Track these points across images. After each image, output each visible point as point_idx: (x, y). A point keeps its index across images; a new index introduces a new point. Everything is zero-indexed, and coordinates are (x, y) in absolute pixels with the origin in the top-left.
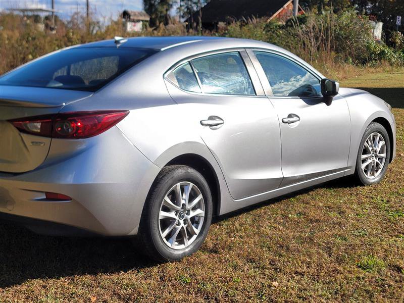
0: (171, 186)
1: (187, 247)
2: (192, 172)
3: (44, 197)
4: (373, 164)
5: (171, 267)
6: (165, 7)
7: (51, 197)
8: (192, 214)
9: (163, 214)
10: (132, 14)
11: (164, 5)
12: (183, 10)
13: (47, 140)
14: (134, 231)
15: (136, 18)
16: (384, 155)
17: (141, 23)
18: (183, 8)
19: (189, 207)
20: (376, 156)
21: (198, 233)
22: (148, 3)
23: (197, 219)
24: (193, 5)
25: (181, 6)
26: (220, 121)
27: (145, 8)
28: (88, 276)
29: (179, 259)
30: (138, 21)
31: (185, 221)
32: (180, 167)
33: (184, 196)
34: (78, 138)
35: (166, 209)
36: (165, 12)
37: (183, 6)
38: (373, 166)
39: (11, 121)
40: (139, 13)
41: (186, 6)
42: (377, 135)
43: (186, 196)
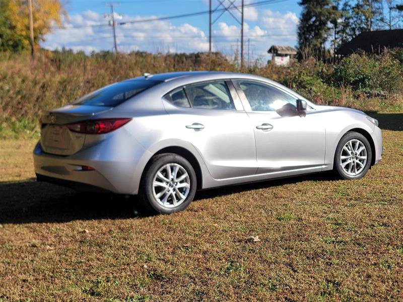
0: (162, 166)
1: (176, 207)
2: (178, 157)
3: (81, 168)
4: (352, 164)
5: (161, 217)
6: (320, 40)
7: (85, 168)
8: (180, 185)
9: (156, 184)
10: (280, 49)
11: (318, 38)
12: (338, 42)
13: (83, 135)
14: (136, 191)
15: (283, 53)
16: (365, 157)
17: (288, 57)
18: (338, 40)
19: (176, 180)
20: (357, 158)
21: (184, 199)
22: (303, 38)
23: (184, 189)
24: (348, 37)
25: (336, 39)
26: (202, 127)
27: (299, 42)
28: (109, 220)
29: (168, 213)
30: (286, 55)
31: (174, 190)
32: (169, 155)
33: (173, 174)
34: (100, 133)
35: (159, 180)
36: (319, 45)
37: (338, 38)
38: (353, 166)
39: (67, 125)
40: (286, 48)
41: (341, 38)
42: (356, 142)
43: (175, 174)
